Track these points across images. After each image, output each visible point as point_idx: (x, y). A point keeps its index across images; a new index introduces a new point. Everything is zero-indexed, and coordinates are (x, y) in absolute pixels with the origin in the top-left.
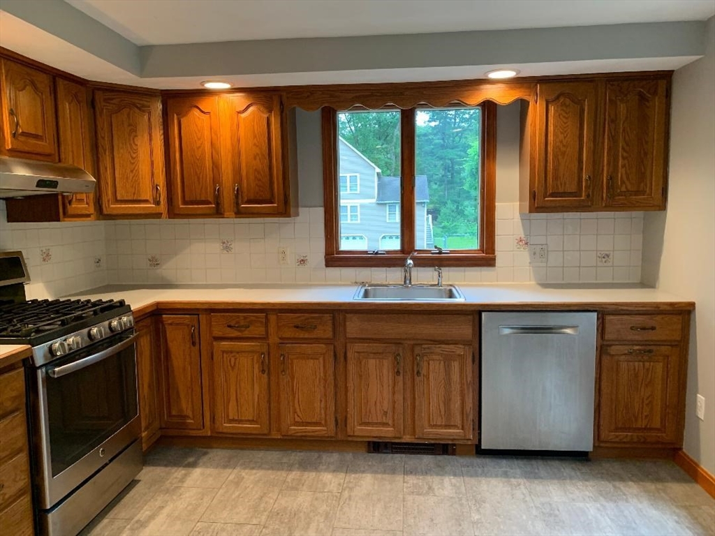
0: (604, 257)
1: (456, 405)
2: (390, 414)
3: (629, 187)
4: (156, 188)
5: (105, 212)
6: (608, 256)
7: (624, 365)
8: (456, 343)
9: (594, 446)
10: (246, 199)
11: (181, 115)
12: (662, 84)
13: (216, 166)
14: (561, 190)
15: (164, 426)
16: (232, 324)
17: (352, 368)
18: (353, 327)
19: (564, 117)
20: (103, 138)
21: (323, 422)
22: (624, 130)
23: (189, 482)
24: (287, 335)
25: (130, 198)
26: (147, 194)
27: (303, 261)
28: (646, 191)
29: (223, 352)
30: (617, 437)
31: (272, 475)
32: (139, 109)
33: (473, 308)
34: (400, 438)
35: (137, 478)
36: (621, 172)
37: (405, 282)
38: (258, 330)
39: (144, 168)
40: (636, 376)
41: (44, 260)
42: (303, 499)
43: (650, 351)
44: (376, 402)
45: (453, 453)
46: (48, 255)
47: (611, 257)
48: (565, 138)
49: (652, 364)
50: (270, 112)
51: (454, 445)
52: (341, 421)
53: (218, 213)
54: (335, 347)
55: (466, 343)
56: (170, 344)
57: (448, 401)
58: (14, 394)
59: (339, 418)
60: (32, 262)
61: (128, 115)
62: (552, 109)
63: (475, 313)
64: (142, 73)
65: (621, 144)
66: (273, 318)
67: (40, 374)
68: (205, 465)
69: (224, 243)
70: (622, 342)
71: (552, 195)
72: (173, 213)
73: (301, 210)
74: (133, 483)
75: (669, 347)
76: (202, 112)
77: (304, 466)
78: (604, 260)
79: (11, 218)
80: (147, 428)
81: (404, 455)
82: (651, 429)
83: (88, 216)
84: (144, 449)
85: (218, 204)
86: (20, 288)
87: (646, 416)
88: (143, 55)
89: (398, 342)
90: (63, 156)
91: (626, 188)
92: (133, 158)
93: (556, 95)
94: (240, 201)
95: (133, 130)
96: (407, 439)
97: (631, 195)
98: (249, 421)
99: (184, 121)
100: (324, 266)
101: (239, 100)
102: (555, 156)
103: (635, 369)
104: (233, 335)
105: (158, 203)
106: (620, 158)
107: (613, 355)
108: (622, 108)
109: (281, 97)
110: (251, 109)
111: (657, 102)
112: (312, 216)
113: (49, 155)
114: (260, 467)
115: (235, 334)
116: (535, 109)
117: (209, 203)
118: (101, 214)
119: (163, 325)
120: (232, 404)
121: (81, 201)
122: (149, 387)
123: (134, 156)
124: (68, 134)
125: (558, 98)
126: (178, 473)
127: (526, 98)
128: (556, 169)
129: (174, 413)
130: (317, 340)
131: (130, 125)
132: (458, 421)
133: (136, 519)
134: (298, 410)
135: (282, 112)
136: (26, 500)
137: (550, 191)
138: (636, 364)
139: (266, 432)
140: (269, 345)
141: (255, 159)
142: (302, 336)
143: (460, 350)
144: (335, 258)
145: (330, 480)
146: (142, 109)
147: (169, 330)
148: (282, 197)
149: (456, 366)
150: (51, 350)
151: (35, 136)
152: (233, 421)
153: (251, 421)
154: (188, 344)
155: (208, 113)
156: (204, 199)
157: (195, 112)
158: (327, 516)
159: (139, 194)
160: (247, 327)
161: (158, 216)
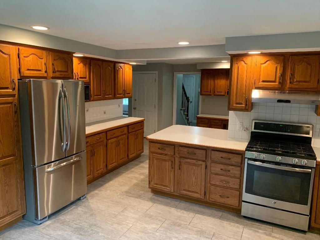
58: (237, 161)
67: (246, 160)
151: (305, 82)
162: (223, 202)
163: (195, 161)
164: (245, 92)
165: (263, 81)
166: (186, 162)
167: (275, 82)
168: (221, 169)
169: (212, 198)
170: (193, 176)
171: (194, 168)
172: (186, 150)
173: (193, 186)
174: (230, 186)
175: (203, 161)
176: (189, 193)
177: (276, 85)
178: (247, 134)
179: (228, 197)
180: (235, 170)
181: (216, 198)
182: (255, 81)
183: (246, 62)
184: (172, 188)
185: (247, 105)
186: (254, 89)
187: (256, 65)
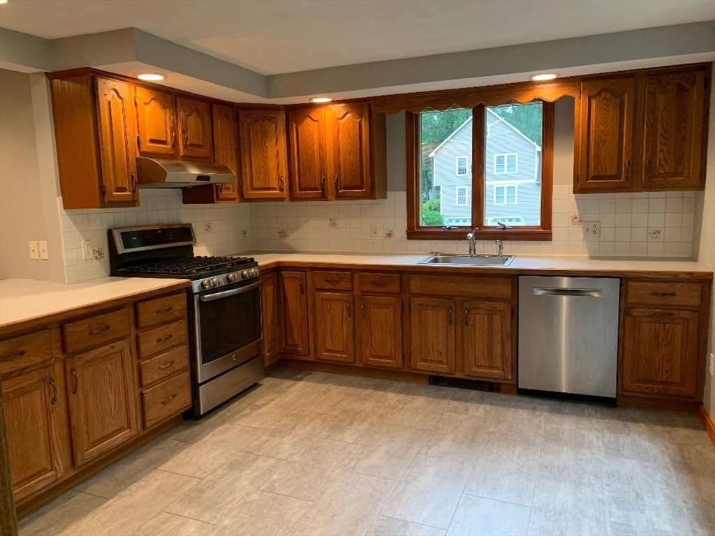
0: (655, 233)
1: (497, 350)
2: (444, 353)
3: (667, 170)
4: (280, 179)
5: (245, 197)
6: (659, 232)
7: (645, 326)
8: (497, 300)
9: (617, 394)
10: (343, 186)
11: (298, 123)
12: (700, 76)
13: (322, 160)
14: (602, 174)
15: (282, 351)
16: (328, 279)
17: (415, 316)
18: (415, 285)
19: (605, 109)
20: (244, 143)
21: (393, 356)
22: (662, 119)
23: (294, 388)
24: (367, 289)
25: (262, 186)
26: (274, 183)
27: (389, 235)
28: (684, 173)
29: (322, 299)
30: (639, 387)
31: (351, 390)
32: (269, 120)
33: (511, 273)
34: (452, 374)
35: (260, 382)
36: (659, 156)
37: (470, 253)
38: (345, 285)
39: (272, 164)
40: (657, 337)
41: (207, 230)
42: (368, 405)
43: (670, 314)
44: (433, 344)
45: (498, 391)
46: (209, 227)
47: (662, 233)
48: (606, 128)
49: (672, 326)
50: (361, 117)
51: (499, 384)
52: (406, 357)
53: (323, 197)
54: (402, 299)
55: (504, 300)
56: (287, 292)
57: (490, 347)
58: (180, 308)
60: (198, 230)
61: (261, 125)
62: (594, 103)
63: (515, 277)
64: (268, 97)
65: (660, 130)
66: (356, 276)
67: (196, 298)
68: (308, 381)
69: (331, 220)
70: (647, 306)
71: (594, 178)
72: (293, 198)
73: (388, 193)
74: (255, 386)
75: (689, 312)
76: (313, 120)
77: (376, 388)
78: (655, 236)
79: (185, 201)
80: (270, 350)
81: (456, 389)
82: (671, 383)
83: (234, 199)
84: (266, 366)
85: (323, 190)
86: (190, 248)
87: (667, 372)
88: (269, 82)
89: (450, 297)
90: (216, 158)
91: (664, 170)
92: (264, 157)
93: (598, 90)
94: (339, 188)
95: (265, 136)
96: (458, 375)
97: (670, 177)
98: (340, 351)
99: (300, 128)
100: (406, 239)
101: (339, 109)
102: (597, 144)
103: (655, 330)
104: (327, 288)
105: (282, 190)
106: (659, 144)
107: (635, 317)
108: (661, 99)
109: (369, 105)
110: (348, 116)
111: (695, 95)
112: (397, 199)
113: (207, 158)
114: (345, 385)
115: (331, 287)
116: (579, 103)
117: (316, 189)
118: (243, 198)
119: (283, 278)
120: (328, 339)
121: (228, 189)
122: (272, 322)
123: (265, 155)
124: (219, 141)
125: (599, 93)
126: (289, 383)
127: (572, 95)
128: (597, 155)
129: (289, 342)
130: (388, 294)
132: (499, 364)
133: (255, 404)
134: (375, 347)
135: (370, 116)
136: (186, 375)
137: (592, 174)
138: (657, 325)
139: (352, 360)
140: (354, 296)
141: (350, 154)
142: (377, 290)
143: (500, 306)
144: (416, 232)
145: (392, 397)
146: (272, 120)
147: (285, 279)
148: (369, 184)
149: (497, 318)
150: (202, 284)
151: (198, 146)
152: (329, 351)
153: (342, 352)
154: (299, 293)
155: (317, 121)
156: (313, 186)
157: (308, 121)
158: (381, 416)
159: (268, 183)
160: (339, 282)
161: (282, 199)
162: (169, 413)
163: (107, 347)
164: (128, 162)
165: (152, 141)
166: (88, 362)
167: (164, 142)
168: (159, 340)
169: (150, 420)
170: (109, 391)
171: (109, 365)
172: (83, 326)
173: (113, 418)
174: (176, 369)
175: (122, 338)
176: (106, 444)
177: (169, 149)
178: (102, 266)
179: (174, 396)
180: (180, 329)
181: (157, 413)
182: (138, 138)
183: (121, 95)
184: (58, 464)
185: (134, 191)
186: (138, 156)
187: (136, 104)
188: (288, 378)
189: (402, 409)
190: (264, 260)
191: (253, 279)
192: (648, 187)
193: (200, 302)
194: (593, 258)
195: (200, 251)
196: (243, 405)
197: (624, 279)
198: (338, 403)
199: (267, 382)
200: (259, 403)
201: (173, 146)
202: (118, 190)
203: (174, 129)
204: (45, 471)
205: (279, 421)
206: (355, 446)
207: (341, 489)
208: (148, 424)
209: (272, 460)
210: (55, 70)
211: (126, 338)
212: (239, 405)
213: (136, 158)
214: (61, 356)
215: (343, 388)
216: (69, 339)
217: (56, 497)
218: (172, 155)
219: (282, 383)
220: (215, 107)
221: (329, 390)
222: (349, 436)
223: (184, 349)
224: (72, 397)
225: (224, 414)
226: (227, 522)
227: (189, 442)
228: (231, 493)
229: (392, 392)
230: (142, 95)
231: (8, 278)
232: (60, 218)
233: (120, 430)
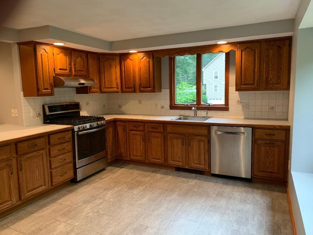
0: (272, 108)
1: (203, 157)
2: (181, 157)
3: (274, 82)
4: (117, 84)
5: (102, 91)
6: (273, 108)
7: (262, 148)
8: (202, 136)
9: (251, 177)
10: (142, 87)
12: (287, 42)
13: (134, 76)
14: (247, 83)
15: (116, 156)
16: (134, 126)
17: (169, 143)
18: (169, 129)
19: (248, 56)
20: (102, 69)
21: (161, 159)
22: (271, 60)
23: (119, 171)
24: (150, 130)
25: (110, 87)
26: (114, 85)
27: (163, 107)
28: (281, 83)
29: (133, 134)
30: (260, 174)
31: (142, 172)
32: (112, 60)
33: (207, 124)
34: (184, 167)
35: (106, 169)
36: (271, 76)
37: (195, 115)
38: (141, 128)
39: (114, 77)
40: (267, 152)
41: (87, 105)
42: (147, 179)
43: (273, 143)
44: (176, 154)
45: (204, 174)
46: (88, 104)
47: (274, 108)
48: (248, 64)
49: (274, 148)
50: (150, 58)
51: (204, 171)
52: (166, 159)
53: (134, 91)
54: (164, 135)
55: (205, 136)
56: (118, 131)
57: (199, 156)
58: (69, 137)
59: (166, 158)
60: (82, 104)
61: (109, 61)
62: (243, 53)
63: (209, 126)
64: (111, 50)
65: (271, 65)
66: (146, 124)
67: (76, 133)
68: (126, 168)
69: (139, 101)
70: (262, 140)
71: (244, 85)
72: (122, 91)
73: (162, 90)
74: (103, 170)
75: (281, 142)
76: (130, 59)
77: (153, 172)
78: (272, 109)
79: (77, 93)
80: (111, 155)
81: (186, 173)
82: (274, 173)
83: (97, 92)
84: (108, 162)
85: (134, 88)
86: (79, 112)
87: (272, 168)
88: (111, 44)
89: (183, 134)
90: (89, 75)
91: (273, 82)
93: (245, 48)
96: (187, 167)
97: (275, 85)
98: (139, 156)
99: (125, 62)
100: (169, 109)
101: (141, 55)
102: (244, 70)
103: (267, 150)
104: (135, 129)
105: (118, 88)
106: (270, 71)
107: (259, 144)
108: (271, 51)
109: (153, 54)
110: (145, 58)
111: (285, 49)
112: (166, 92)
113: (85, 75)
114: (140, 170)
115: (136, 129)
116: (237, 53)
117: (132, 88)
118: (102, 92)
120: (135, 151)
121: (94, 88)
122: (112, 143)
123: (111, 74)
124: (91, 70)
125: (246, 49)
126: (117, 169)
127: (234, 49)
128: (245, 75)
129: (119, 152)
130: (158, 132)
131: (109, 65)
132: (203, 163)
133: (102, 177)
134: (153, 154)
135: (153, 58)
136: (71, 165)
138: (268, 148)
139: (144, 160)
140: (145, 133)
141: (145, 74)
142: (154, 131)
143: (203, 138)
144: (173, 106)
145: (158, 176)
146: (113, 59)
147: (118, 126)
148: (153, 86)
149: (202, 144)
150: (79, 128)
151: (81, 71)
152: (135, 156)
153: (140, 156)
154: (123, 131)
155: (131, 60)
156: (130, 87)
157: (128, 60)
158: (151, 184)
159: (112, 86)
160: (139, 127)
161: (118, 92)
162: (63, 180)
163: (36, 153)
164: (49, 78)
165: (60, 69)
166: (27, 158)
167: (66, 70)
168: (59, 150)
169: (54, 183)
170: (36, 170)
171: (36, 160)
172: (26, 144)
173: (38, 181)
174: (67, 162)
175: (43, 149)
176: (35, 192)
177: (67, 72)
178: (40, 119)
179: (66, 173)
180: (68, 146)
181: (58, 180)
182: (54, 68)
183: (47, 51)
184: (13, 199)
185: (52, 90)
186: (54, 75)
187: (53, 55)
188: (118, 167)
189: (161, 181)
190: (108, 118)
191: (102, 125)
192: (266, 89)
193: (78, 135)
194: (245, 118)
195: (83, 113)
196: (97, 178)
197: (254, 128)
198: (135, 178)
199: (109, 168)
200: (103, 177)
201: (70, 71)
202: (45, 89)
203: (70, 64)
204: (8, 201)
205: (109, 185)
206: (137, 195)
207: (126, 213)
208: (53, 184)
209: (102, 200)
210: (20, 42)
211: (44, 149)
212: (95, 177)
213: (53, 76)
214: (15, 156)
215: (139, 172)
216: (19, 149)
217: (14, 212)
218: (69, 75)
219: (115, 169)
220: (89, 55)
221: (133, 172)
222: (135, 192)
223: (71, 154)
224: (20, 173)
225: (88, 181)
226: (77, 224)
227: (71, 192)
228: (82, 213)
229: (159, 174)
230: (56, 51)
231: (3, 124)
232: (22, 100)
233: (41, 186)
